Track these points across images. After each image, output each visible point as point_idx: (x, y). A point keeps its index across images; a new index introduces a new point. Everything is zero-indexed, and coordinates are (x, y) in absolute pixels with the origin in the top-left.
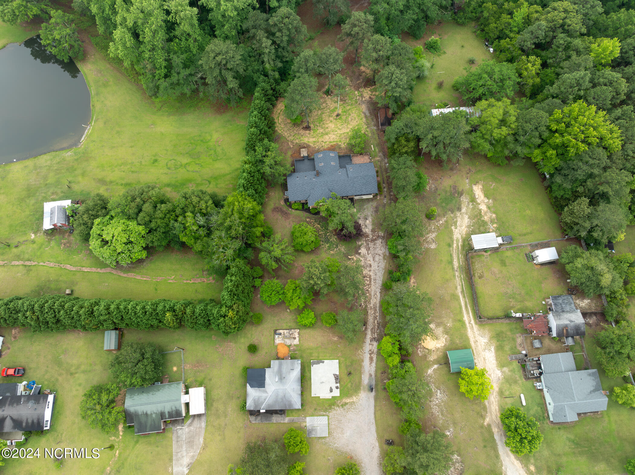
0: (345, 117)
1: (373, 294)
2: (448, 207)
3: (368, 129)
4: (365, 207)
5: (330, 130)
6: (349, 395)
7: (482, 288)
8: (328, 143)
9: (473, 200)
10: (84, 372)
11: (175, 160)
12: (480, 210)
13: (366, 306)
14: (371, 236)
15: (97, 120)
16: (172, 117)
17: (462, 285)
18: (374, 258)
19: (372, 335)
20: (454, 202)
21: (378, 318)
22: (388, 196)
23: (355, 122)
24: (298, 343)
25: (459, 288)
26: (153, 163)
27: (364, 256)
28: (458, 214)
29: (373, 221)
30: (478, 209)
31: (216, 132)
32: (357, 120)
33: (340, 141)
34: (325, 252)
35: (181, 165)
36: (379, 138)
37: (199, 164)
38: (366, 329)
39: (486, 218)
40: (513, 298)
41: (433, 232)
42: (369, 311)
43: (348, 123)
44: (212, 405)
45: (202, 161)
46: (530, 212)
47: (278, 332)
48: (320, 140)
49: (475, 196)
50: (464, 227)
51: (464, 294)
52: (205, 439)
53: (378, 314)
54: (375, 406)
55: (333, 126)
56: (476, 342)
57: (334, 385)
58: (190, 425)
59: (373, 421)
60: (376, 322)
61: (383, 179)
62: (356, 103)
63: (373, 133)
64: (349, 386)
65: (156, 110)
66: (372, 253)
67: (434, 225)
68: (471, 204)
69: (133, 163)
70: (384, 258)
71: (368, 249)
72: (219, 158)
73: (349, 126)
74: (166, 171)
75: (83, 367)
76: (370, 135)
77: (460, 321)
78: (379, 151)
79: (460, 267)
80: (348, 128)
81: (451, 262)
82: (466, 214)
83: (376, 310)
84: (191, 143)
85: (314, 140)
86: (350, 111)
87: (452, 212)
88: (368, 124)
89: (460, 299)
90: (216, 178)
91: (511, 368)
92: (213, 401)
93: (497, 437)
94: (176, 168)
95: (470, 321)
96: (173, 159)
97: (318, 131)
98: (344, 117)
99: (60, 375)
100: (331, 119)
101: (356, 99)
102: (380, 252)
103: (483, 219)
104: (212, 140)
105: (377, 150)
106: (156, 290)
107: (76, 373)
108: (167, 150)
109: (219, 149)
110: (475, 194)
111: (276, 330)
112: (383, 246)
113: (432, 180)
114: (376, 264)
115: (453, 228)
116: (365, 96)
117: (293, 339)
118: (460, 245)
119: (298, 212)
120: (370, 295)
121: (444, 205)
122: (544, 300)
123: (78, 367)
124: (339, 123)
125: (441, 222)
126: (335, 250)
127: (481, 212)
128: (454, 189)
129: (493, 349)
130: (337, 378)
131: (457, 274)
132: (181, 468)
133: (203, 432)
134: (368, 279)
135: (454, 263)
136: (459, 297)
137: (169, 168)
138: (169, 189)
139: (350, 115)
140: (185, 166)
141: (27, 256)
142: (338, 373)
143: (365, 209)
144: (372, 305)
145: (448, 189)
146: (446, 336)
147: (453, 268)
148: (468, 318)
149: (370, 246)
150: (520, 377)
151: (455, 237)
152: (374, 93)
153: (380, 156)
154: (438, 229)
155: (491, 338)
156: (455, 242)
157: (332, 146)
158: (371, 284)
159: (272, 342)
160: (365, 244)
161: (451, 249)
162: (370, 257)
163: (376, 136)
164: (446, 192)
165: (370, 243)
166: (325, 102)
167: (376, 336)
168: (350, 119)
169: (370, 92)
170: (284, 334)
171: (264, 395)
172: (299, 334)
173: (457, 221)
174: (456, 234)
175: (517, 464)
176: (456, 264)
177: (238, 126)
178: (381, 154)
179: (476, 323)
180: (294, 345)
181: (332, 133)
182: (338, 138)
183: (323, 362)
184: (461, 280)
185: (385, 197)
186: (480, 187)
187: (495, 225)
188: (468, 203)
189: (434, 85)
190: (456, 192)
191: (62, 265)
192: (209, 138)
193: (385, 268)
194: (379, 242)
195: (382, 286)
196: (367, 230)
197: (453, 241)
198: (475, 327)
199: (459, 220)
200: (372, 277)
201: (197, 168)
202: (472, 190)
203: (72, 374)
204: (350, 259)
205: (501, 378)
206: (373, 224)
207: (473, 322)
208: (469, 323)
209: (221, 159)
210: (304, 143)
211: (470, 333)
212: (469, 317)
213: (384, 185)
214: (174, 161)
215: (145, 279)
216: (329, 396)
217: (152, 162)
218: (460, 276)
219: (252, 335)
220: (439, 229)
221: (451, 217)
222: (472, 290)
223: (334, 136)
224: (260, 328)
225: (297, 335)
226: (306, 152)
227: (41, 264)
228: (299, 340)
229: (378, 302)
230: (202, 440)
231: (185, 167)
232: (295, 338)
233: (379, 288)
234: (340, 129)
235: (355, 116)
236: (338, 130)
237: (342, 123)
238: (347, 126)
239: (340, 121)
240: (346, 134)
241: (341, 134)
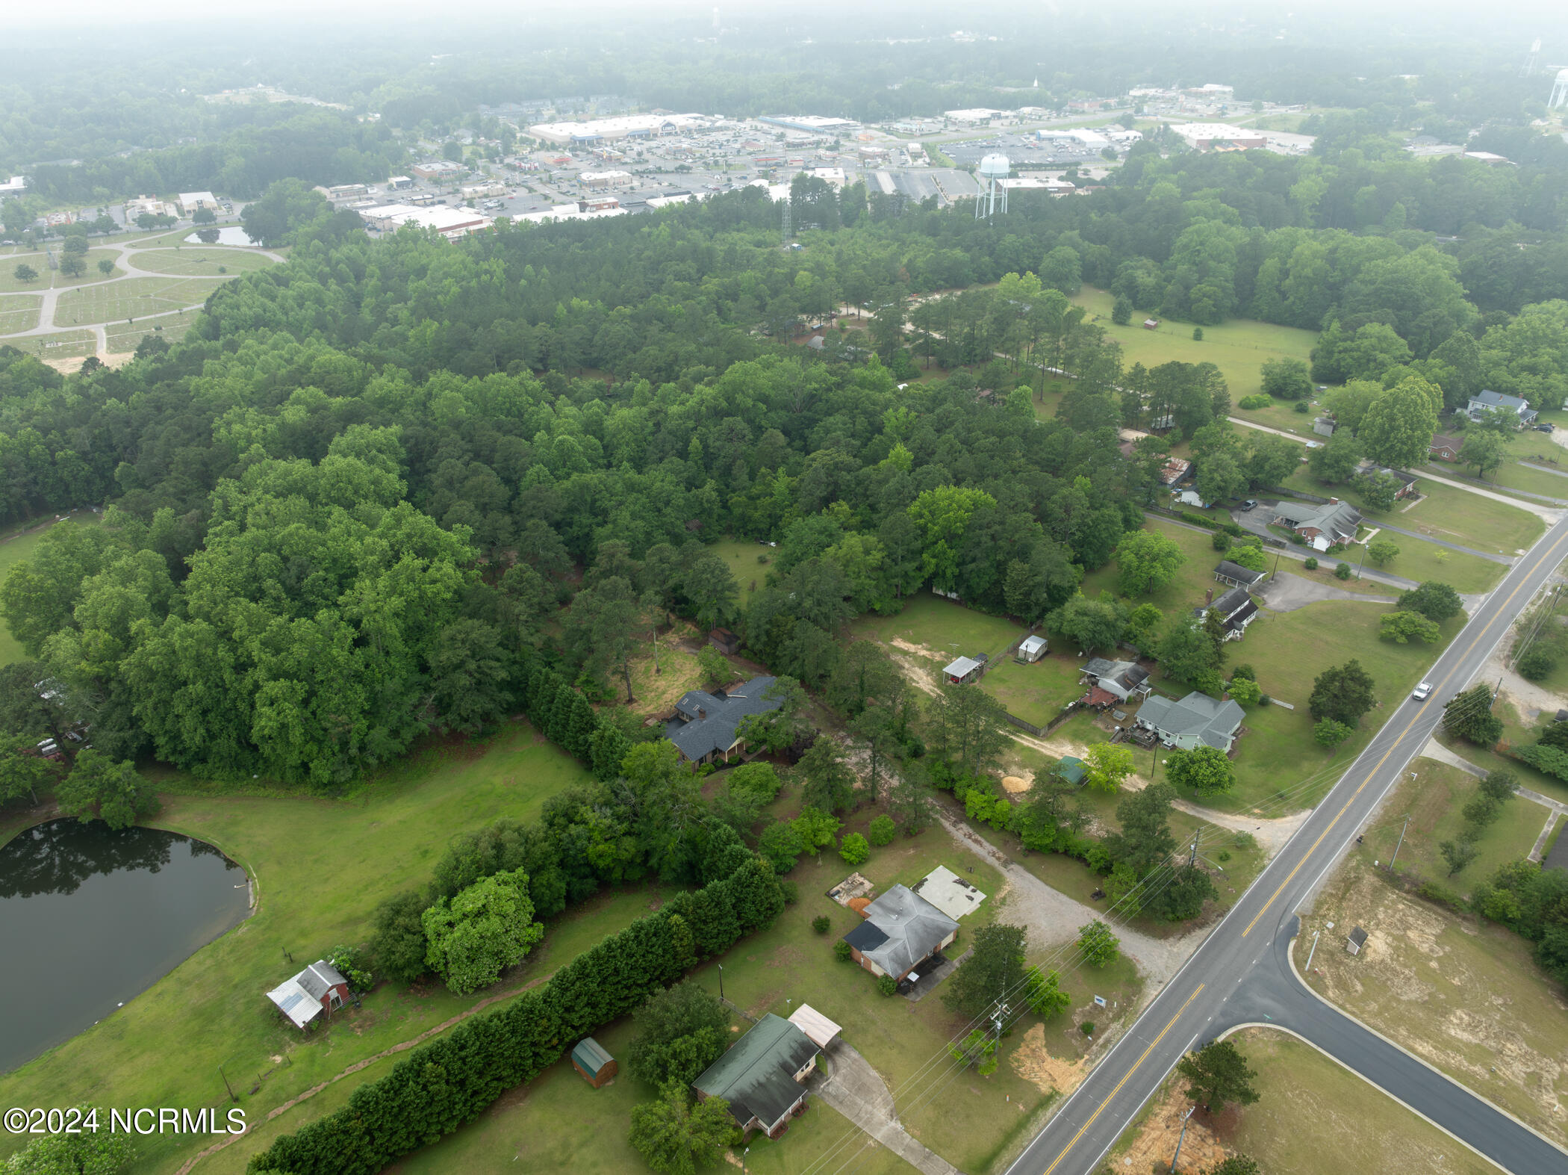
0: (669, 667)
5: (662, 688)
6: (998, 888)
8: (674, 699)
9: (906, 653)
10: (583, 1144)
12: (924, 656)
15: (258, 868)
16: (398, 801)
19: (949, 821)
20: (888, 666)
23: (687, 665)
24: (872, 884)
28: (905, 672)
30: (920, 657)
31: (494, 776)
34: (796, 788)
36: (735, 663)
38: (935, 820)
39: (937, 659)
40: (1048, 698)
43: (681, 670)
45: (506, 812)
46: (973, 632)
47: (832, 893)
48: (661, 702)
49: (903, 649)
50: (923, 674)
52: (876, 1068)
53: (930, 800)
54: (1039, 878)
55: (664, 683)
56: (1060, 753)
57: (968, 891)
58: (836, 1070)
59: (1055, 892)
60: (938, 807)
62: (669, 650)
63: (723, 662)
64: (985, 880)
65: (360, 808)
68: (907, 657)
69: (385, 875)
72: (530, 796)
73: (684, 673)
75: (574, 1141)
77: (1023, 749)
78: (751, 672)
80: (685, 675)
82: (913, 667)
84: (466, 806)
85: (652, 706)
86: (669, 660)
87: (897, 674)
93: (1191, 812)
95: (1033, 742)
97: (649, 697)
98: (667, 669)
100: (653, 678)
101: (665, 648)
103: (935, 661)
104: (497, 786)
107: (571, 1156)
109: (520, 789)
110: (901, 648)
111: (828, 893)
115: (914, 685)
116: (672, 640)
117: (861, 886)
118: (939, 693)
119: (712, 776)
122: (1078, 682)
123: (565, 1146)
124: (667, 677)
129: (1085, 749)
130: (962, 883)
132: (884, 1130)
133: (864, 1062)
139: (672, 663)
141: (293, 1089)
142: (957, 878)
146: (1026, 770)
148: (1028, 742)
150: (1142, 752)
151: (926, 690)
152: (681, 634)
155: (1072, 742)
156: (931, 694)
159: (838, 906)
163: (728, 664)
167: (954, 818)
168: (678, 667)
169: (674, 635)
170: (843, 889)
171: (898, 944)
172: (862, 876)
173: (910, 678)
174: (922, 685)
175: (1239, 818)
177: (523, 753)
179: (1042, 741)
180: (870, 889)
181: (670, 689)
182: (682, 688)
183: (926, 880)
186: (899, 640)
188: (904, 658)
190: (880, 657)
191: (385, 1053)
192: (489, 787)
198: (1045, 744)
199: (911, 676)
202: (894, 647)
203: (562, 1164)
207: (1037, 742)
208: (1035, 745)
209: (534, 795)
210: (643, 716)
211: (1044, 751)
212: (1027, 740)
216: (974, 906)
217: (420, 856)
219: (801, 919)
223: (675, 690)
224: (803, 906)
225: (861, 879)
227: (337, 1078)
228: (870, 881)
230: (874, 1073)
232: (862, 883)
234: (676, 680)
235: (682, 661)
236: (675, 683)
237: (672, 675)
238: (681, 674)
239: (667, 674)
240: (689, 680)
241: (683, 683)
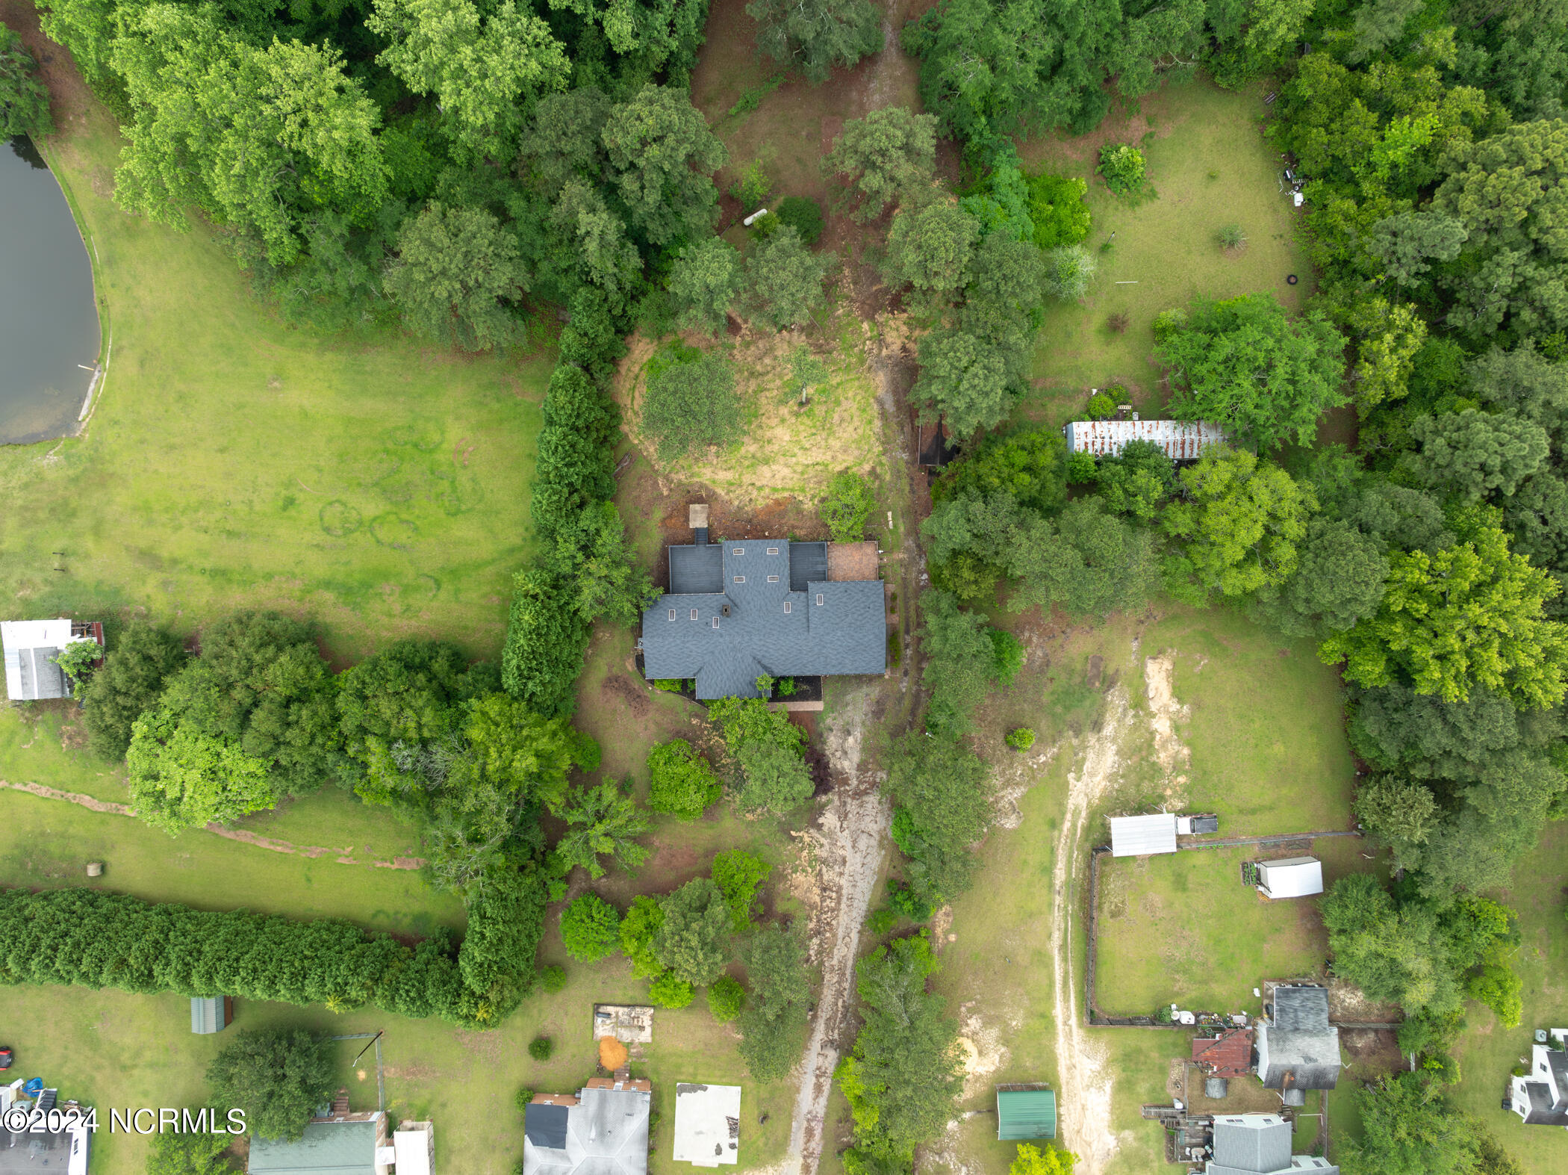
0: (824, 408)
1: (841, 933)
2: (1069, 717)
3: (884, 459)
4: (849, 698)
5: (776, 448)
6: (759, 1165)
7: (1113, 941)
8: (767, 490)
9: (1140, 702)
10: (152, 1065)
11: (344, 504)
12: (1152, 734)
13: (821, 963)
14: (854, 782)
15: (118, 352)
16: (329, 356)
17: (1066, 929)
18: (855, 842)
19: (827, 1034)
20: (1087, 703)
21: (846, 993)
22: (913, 673)
23: (851, 429)
24: (649, 1040)
25: (1057, 936)
26: (285, 508)
27: (830, 835)
28: (1092, 739)
29: (865, 739)
30: (1147, 729)
31: (457, 419)
32: (856, 422)
33: (803, 490)
34: (734, 813)
35: (361, 523)
36: (912, 491)
37: (407, 522)
38: (815, 1017)
39: (1163, 758)
40: (1185, 972)
41: (1017, 784)
42: (827, 977)
43: (831, 433)
44: (448, 1161)
45: (417, 512)
46: (1282, 749)
47: (602, 1009)
48: (747, 479)
49: (1146, 691)
50: (1099, 778)
51: (1066, 953)
53: (846, 985)
55: (787, 438)
56: (1072, 1067)
57: (725, 1139)
60: (840, 1003)
61: (907, 619)
62: (862, 362)
63: (897, 474)
64: (761, 1144)
65: (283, 326)
66: (853, 828)
67: (1024, 764)
68: (1132, 712)
69: (228, 503)
70: (881, 845)
71: (843, 816)
72: (464, 508)
73: (832, 442)
74: (321, 537)
75: (148, 1055)
76: (888, 477)
77: (1043, 1016)
78: (907, 534)
79: (1068, 883)
80: (828, 448)
81: (1048, 870)
82: (1114, 740)
83: (844, 974)
84: (387, 452)
85: (729, 476)
86: (840, 390)
87: (1078, 733)
88: (886, 441)
89: (1052, 965)
90: (454, 573)
91: (1142, 1131)
92: (451, 1152)
94: (347, 532)
95: (1069, 1017)
96: (338, 501)
97: (743, 450)
98: (819, 410)
99: (99, 1068)
100: (784, 411)
101: (862, 351)
102: (873, 828)
103: (1154, 758)
104: (445, 446)
105: (902, 529)
106: (309, 880)
107: (135, 1066)
108: (320, 470)
109: (464, 479)
110: (1147, 686)
111: (598, 1005)
112: (882, 811)
113: (1040, 636)
114: (858, 857)
115: (1071, 776)
116: (889, 340)
117: (637, 1031)
118: (1079, 825)
119: (671, 696)
120: (834, 935)
121: (1059, 709)
122: (1259, 984)
123: (138, 1054)
124: (804, 425)
125: (1042, 759)
126: (759, 811)
127: (1153, 738)
128: (1095, 666)
129: (1108, 1086)
130: (734, 1127)
131: (1058, 900)
134: (834, 895)
135: (1057, 872)
136: (1052, 959)
137: (327, 530)
138: (329, 596)
139: (838, 403)
140: (369, 526)
142: (737, 1116)
143: (847, 705)
144: (835, 962)
145: (1078, 667)
146: (1003, 1049)
147: (1051, 886)
148: (1065, 1011)
149: (848, 807)
150: (1158, 1154)
151: (1071, 803)
152: (917, 333)
153: (907, 550)
154: (1032, 775)
155: (1110, 1062)
156: (1069, 816)
157: (778, 502)
158: (839, 910)
159: (589, 1034)
160: (837, 803)
161: (1056, 833)
162: (844, 839)
163: (904, 484)
164: (1071, 672)
165: (849, 800)
166: (770, 351)
167: (836, 1036)
168: (836, 417)
169: (904, 328)
170: (617, 1016)
171: (563, 1165)
172: (652, 1019)
173: (1084, 759)
174: (1075, 794)
176: (1060, 875)
177: (516, 405)
178: (910, 543)
179: (1081, 1025)
180: (641, 1044)
181: (782, 460)
182: (797, 476)
183: (705, 1089)
184: (1065, 916)
185: (906, 673)
186: (1167, 665)
187: (1182, 779)
188: (1125, 710)
189: (1099, 319)
190: (1097, 676)
191: (71, 795)
192: (436, 437)
193: (881, 869)
194: (872, 800)
195: (866, 917)
196: (846, 764)
197: (1063, 814)
198: (1078, 1034)
199: (1091, 755)
200: (844, 892)
201: (403, 536)
202: (1141, 673)
203: (124, 1068)
204: (793, 839)
205: (1112, 1152)
206: (863, 749)
207: (1073, 1021)
208: (1065, 1023)
209: (469, 510)
210: (702, 486)
211: (1061, 1048)
212: (1068, 1008)
213: (908, 639)
214: (339, 508)
215: (279, 848)
216: (712, 1162)
217: (281, 503)
218: (1066, 907)
219: (540, 1011)
220: (1033, 778)
221: (1071, 746)
222: (1088, 945)
223: (786, 471)
224: (559, 997)
225: (647, 1022)
226: (705, 515)
228: (652, 1035)
229: (851, 956)
231: (371, 530)
232: (642, 1028)
233: (860, 920)
234: (806, 449)
235: (853, 411)
236: (800, 453)
237: (814, 431)
238: (826, 440)
239: (808, 422)
240: (820, 468)
241: (808, 466)
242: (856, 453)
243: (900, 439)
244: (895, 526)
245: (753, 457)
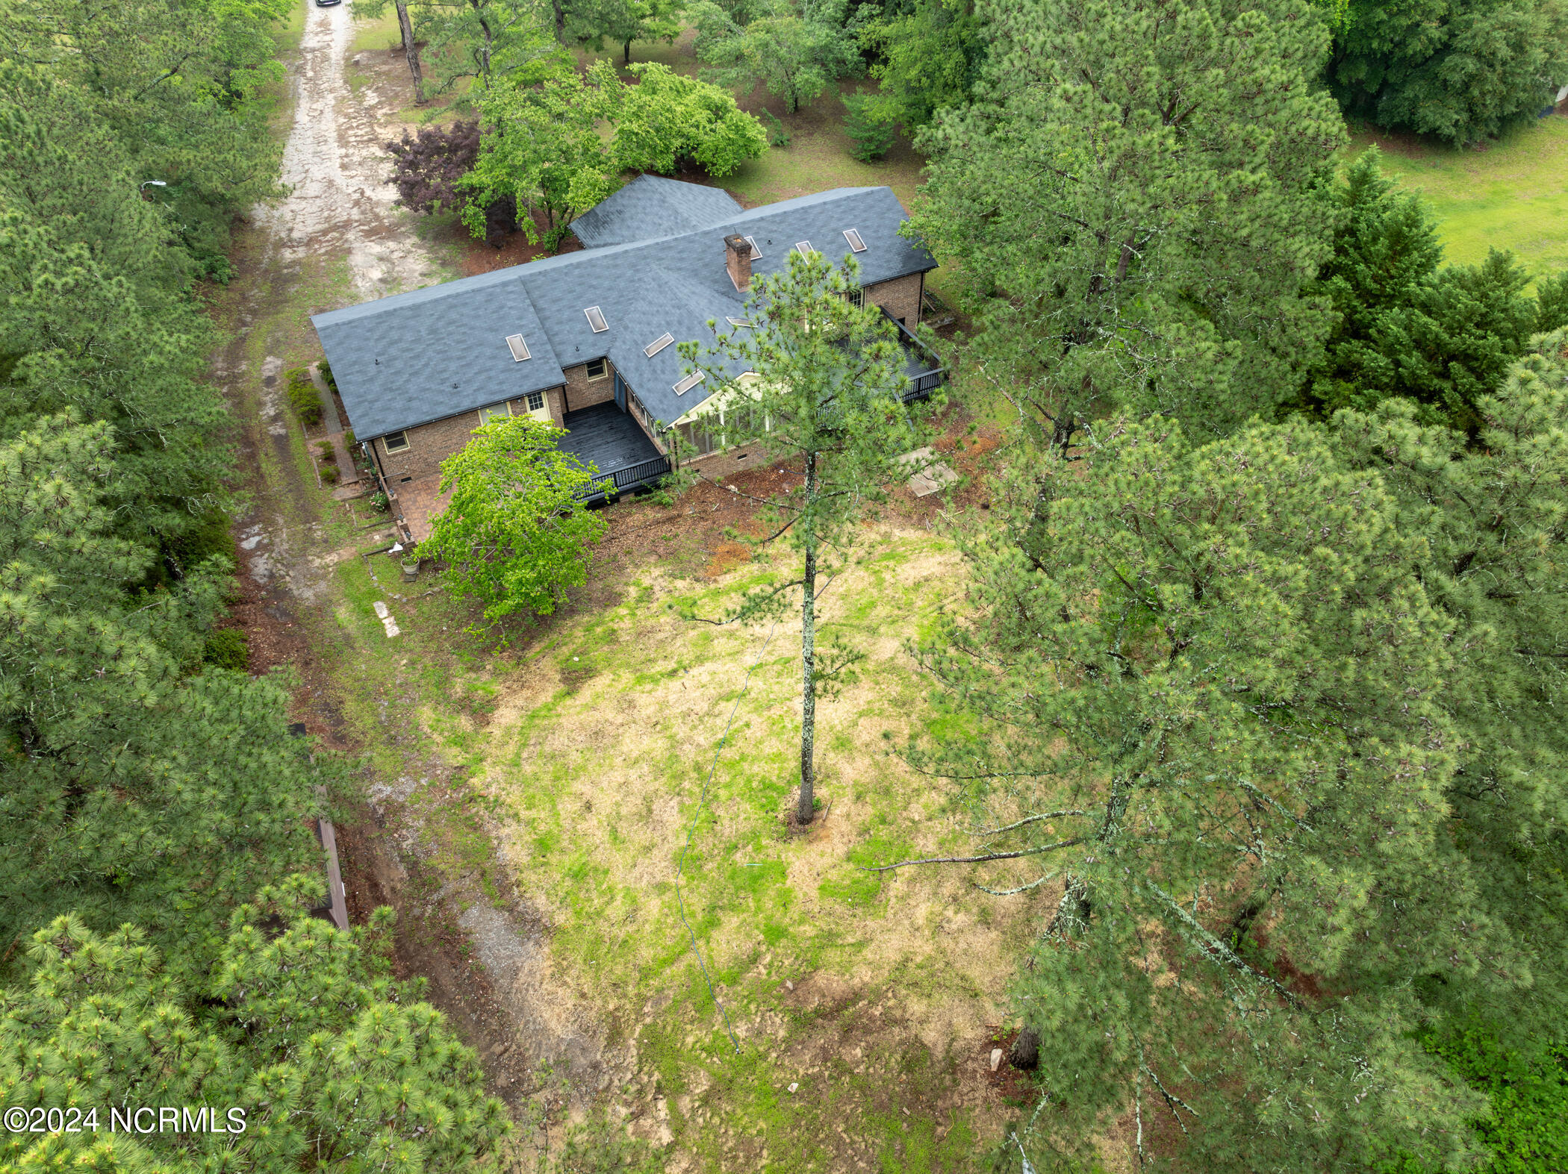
0: (727, 828)
3: (455, 756)
18: (331, 186)
23: (605, 803)
32: (594, 828)
42: (339, 84)
43: (669, 769)
53: (303, 86)
60: (310, 74)
62: (655, 1046)
63: (397, 734)
66: (338, 196)
71: (361, 202)
73: (657, 745)
76: (426, 715)
78: (322, 608)
80: (658, 726)
83: (311, 91)
85: (909, 572)
86: (698, 903)
88: (466, 808)
97: (912, 634)
101: (672, 1088)
102: (298, 205)
105: (343, 614)
114: (318, 175)
120: (339, 112)
134: (352, 140)
139: (687, 862)
144: (330, 96)
149: (355, 211)
153: (315, 577)
157: (737, 556)
158: (338, 130)
160: (378, 211)
162: (352, 184)
163: (363, 716)
165: (356, 217)
166: (1019, 934)
167: (308, 55)
168: (670, 814)
178: (309, 595)
200: (335, 145)
213: (277, 430)
234: (727, 697)
235: (619, 859)
236: (741, 682)
237: (728, 753)
238: (675, 743)
239: (759, 769)
240: (661, 667)
241: (700, 660)
242: (558, 742)
243: (412, 835)
244: (370, 613)
245: (872, 631)
